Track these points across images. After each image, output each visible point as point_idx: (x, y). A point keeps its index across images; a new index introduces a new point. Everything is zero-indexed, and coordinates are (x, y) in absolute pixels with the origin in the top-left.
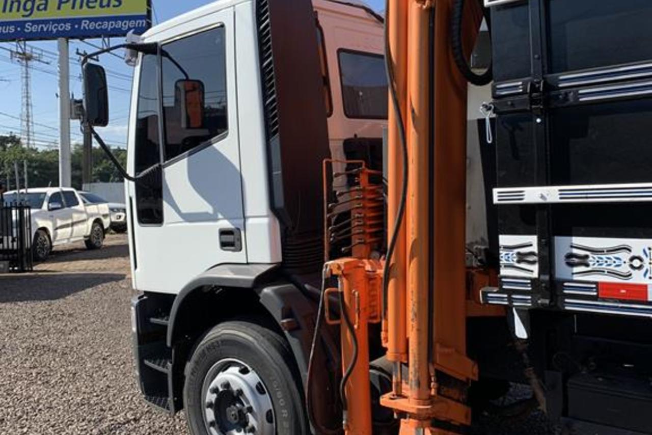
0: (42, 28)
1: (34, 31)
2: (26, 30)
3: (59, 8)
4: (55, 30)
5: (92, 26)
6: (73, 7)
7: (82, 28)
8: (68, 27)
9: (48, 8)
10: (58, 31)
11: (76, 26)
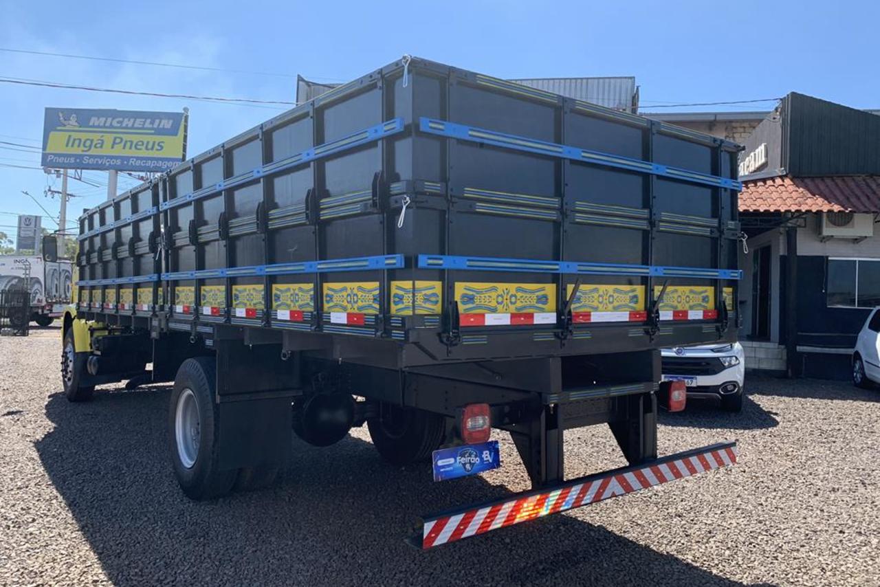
0: (97, 162)
1: (90, 163)
2: (84, 162)
3: (112, 147)
4: (107, 164)
5: (138, 163)
6: (124, 148)
7: (130, 164)
8: (119, 162)
9: (104, 146)
10: (110, 164)
11: (125, 162)
